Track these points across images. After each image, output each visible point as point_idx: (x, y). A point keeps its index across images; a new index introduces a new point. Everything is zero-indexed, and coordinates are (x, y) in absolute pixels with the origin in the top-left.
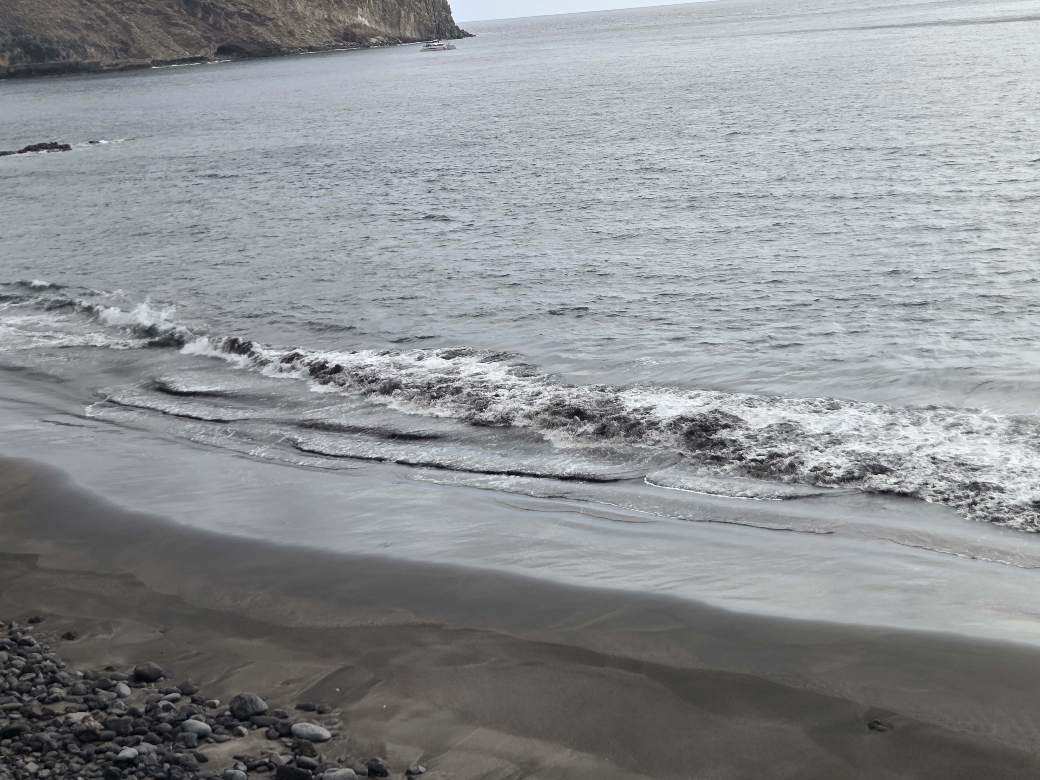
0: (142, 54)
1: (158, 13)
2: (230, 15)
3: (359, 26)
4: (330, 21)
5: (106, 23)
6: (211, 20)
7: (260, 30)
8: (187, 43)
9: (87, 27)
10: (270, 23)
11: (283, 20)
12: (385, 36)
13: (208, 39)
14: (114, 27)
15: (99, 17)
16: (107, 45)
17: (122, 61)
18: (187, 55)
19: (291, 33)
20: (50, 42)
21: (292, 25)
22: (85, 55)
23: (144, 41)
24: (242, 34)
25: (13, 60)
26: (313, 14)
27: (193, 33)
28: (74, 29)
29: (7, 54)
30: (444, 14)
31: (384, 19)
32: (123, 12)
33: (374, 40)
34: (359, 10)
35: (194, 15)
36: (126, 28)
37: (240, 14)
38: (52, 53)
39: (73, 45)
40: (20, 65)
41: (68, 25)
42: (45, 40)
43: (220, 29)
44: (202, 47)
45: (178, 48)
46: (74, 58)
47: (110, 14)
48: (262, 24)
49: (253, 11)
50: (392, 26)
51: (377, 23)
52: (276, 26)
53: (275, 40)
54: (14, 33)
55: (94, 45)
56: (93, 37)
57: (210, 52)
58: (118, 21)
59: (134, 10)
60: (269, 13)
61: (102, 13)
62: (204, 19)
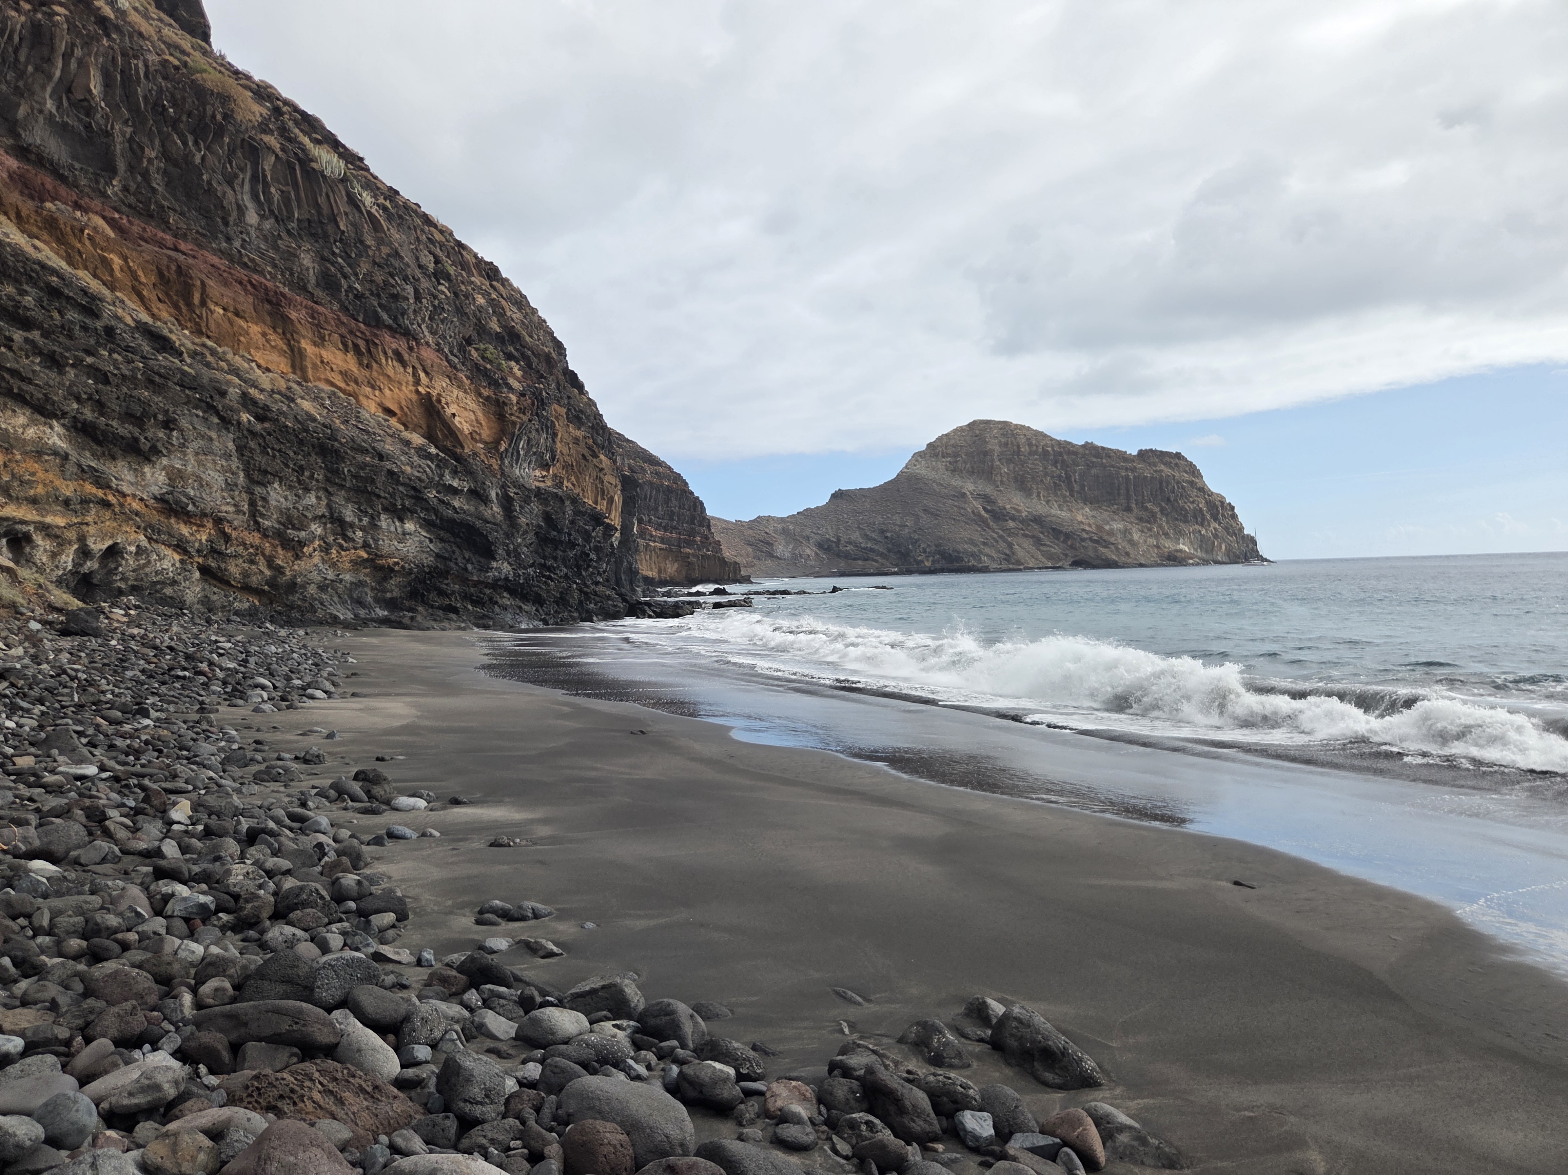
0: (1018, 562)
1: (1033, 537)
2: (1083, 540)
3: (1181, 551)
4: (1158, 547)
5: (997, 542)
6: (1069, 543)
7: (1104, 550)
8: (1050, 557)
9: (984, 544)
10: (1112, 547)
11: (1123, 544)
12: (1200, 559)
13: (1066, 555)
14: (1002, 545)
15: (994, 538)
16: (995, 556)
17: (1004, 566)
18: (1050, 564)
19: (1127, 554)
20: (959, 552)
21: (1129, 548)
22: (980, 561)
23: (1020, 554)
24: (1091, 553)
25: (933, 562)
26: (1145, 541)
27: (1056, 550)
28: (976, 545)
29: (931, 559)
30: (1251, 546)
31: (1201, 547)
32: (1009, 536)
33: (1191, 561)
34: (1181, 540)
35: (1058, 539)
36: (1010, 546)
37: (1091, 539)
38: (959, 559)
39: (973, 555)
40: (938, 566)
41: (972, 542)
42: (955, 551)
43: (1075, 549)
44: (1060, 560)
45: (1044, 560)
46: (973, 562)
47: (1001, 537)
48: (1106, 547)
49: (1101, 538)
50: (1207, 552)
51: (1196, 550)
52: (1117, 548)
53: (1114, 557)
54: (936, 546)
55: (987, 555)
56: (987, 550)
57: (1066, 564)
58: (1005, 541)
59: (1017, 535)
60: (1112, 540)
61: (995, 535)
62: (1064, 542)
